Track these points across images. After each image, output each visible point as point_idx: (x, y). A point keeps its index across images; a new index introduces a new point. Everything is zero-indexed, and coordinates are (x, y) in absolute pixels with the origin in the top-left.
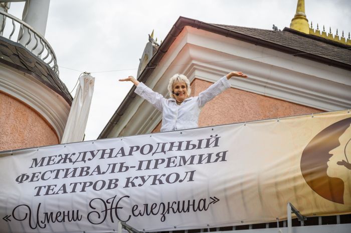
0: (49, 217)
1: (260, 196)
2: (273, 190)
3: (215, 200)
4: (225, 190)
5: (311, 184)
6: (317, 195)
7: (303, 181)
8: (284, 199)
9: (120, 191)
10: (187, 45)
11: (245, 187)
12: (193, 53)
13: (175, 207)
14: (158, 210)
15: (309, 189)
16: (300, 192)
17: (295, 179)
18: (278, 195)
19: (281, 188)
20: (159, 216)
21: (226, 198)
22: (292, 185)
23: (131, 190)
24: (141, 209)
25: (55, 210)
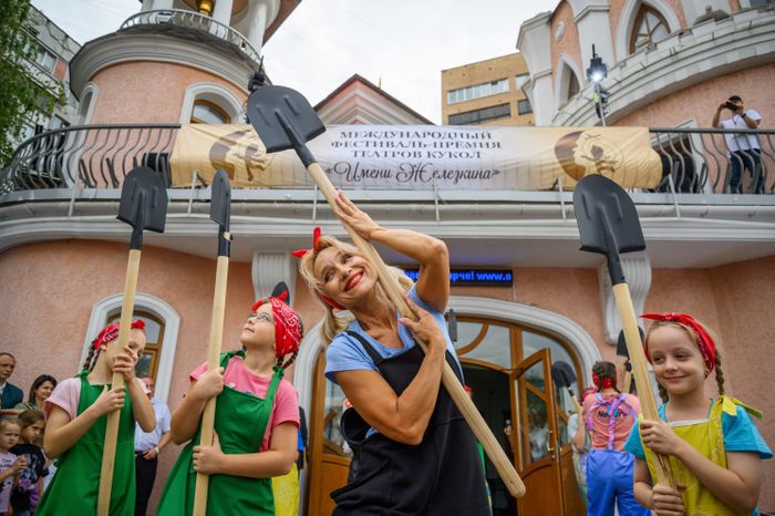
0: (364, 173)
1: (529, 172)
2: (538, 169)
3: (497, 172)
4: (505, 166)
5: (564, 167)
6: (567, 176)
7: (559, 165)
8: (545, 176)
9: (424, 159)
10: (356, 95)
11: (519, 165)
12: (358, 101)
13: (467, 174)
14: (454, 175)
15: (562, 171)
16: (556, 172)
17: (553, 163)
18: (541, 173)
19: (545, 168)
20: (453, 180)
21: (506, 172)
22: (551, 167)
23: (431, 160)
24: (441, 173)
25: (371, 169)
